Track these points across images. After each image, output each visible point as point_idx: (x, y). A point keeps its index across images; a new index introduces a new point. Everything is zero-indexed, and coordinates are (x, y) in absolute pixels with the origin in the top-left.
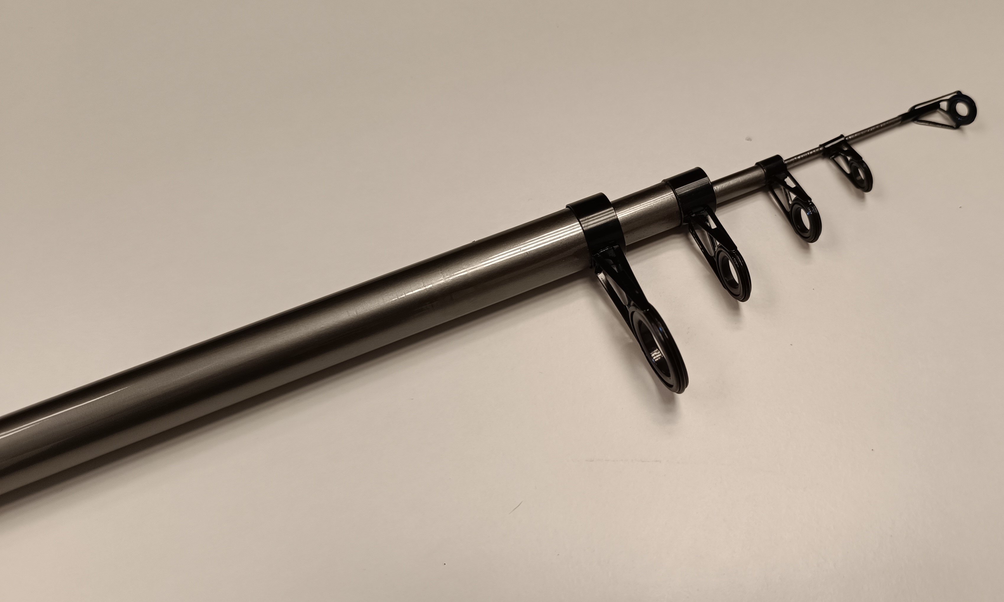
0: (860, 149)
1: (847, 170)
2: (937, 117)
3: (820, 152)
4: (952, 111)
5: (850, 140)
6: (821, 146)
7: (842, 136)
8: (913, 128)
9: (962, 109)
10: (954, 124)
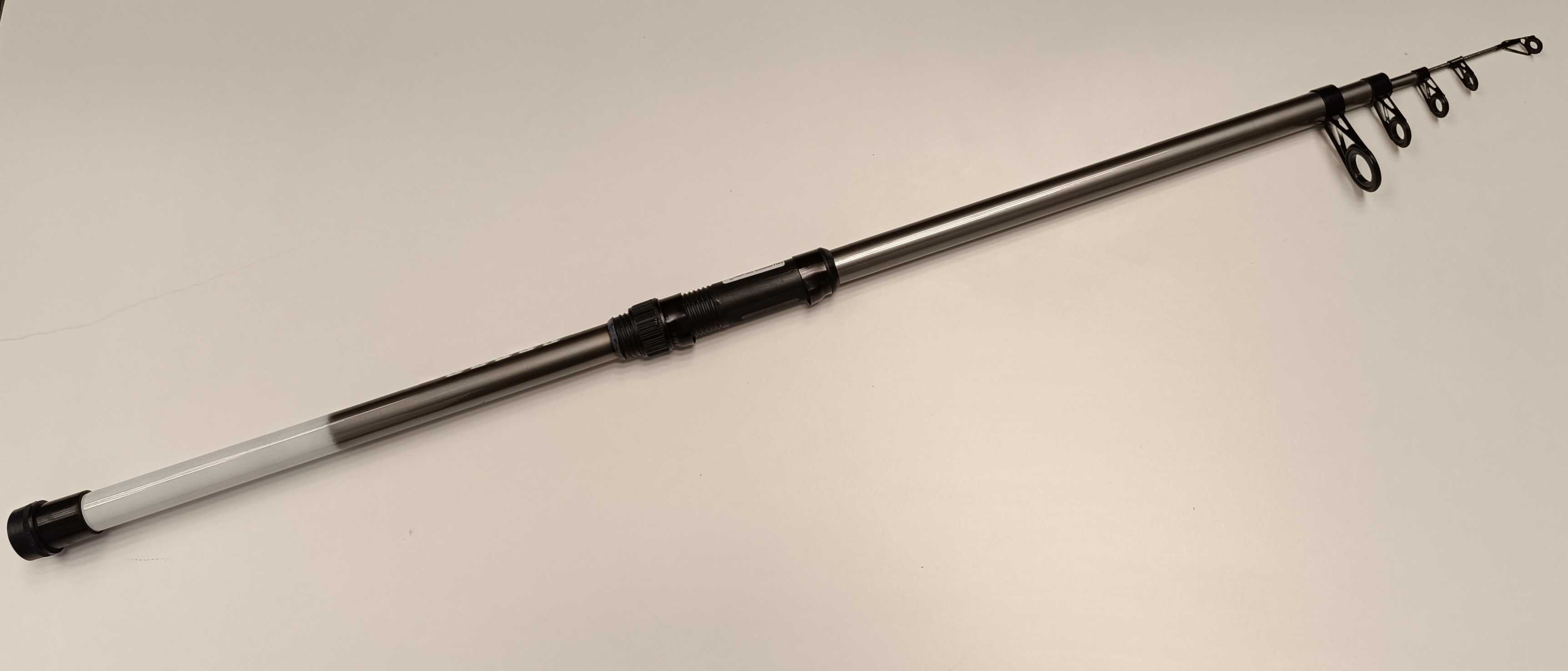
0: (1471, 64)
1: (1462, 77)
2: (1517, 47)
3: (1448, 65)
4: (1527, 45)
5: (1466, 59)
6: (1448, 62)
7: (1461, 57)
8: (1503, 52)
9: (1534, 45)
10: (1527, 52)
